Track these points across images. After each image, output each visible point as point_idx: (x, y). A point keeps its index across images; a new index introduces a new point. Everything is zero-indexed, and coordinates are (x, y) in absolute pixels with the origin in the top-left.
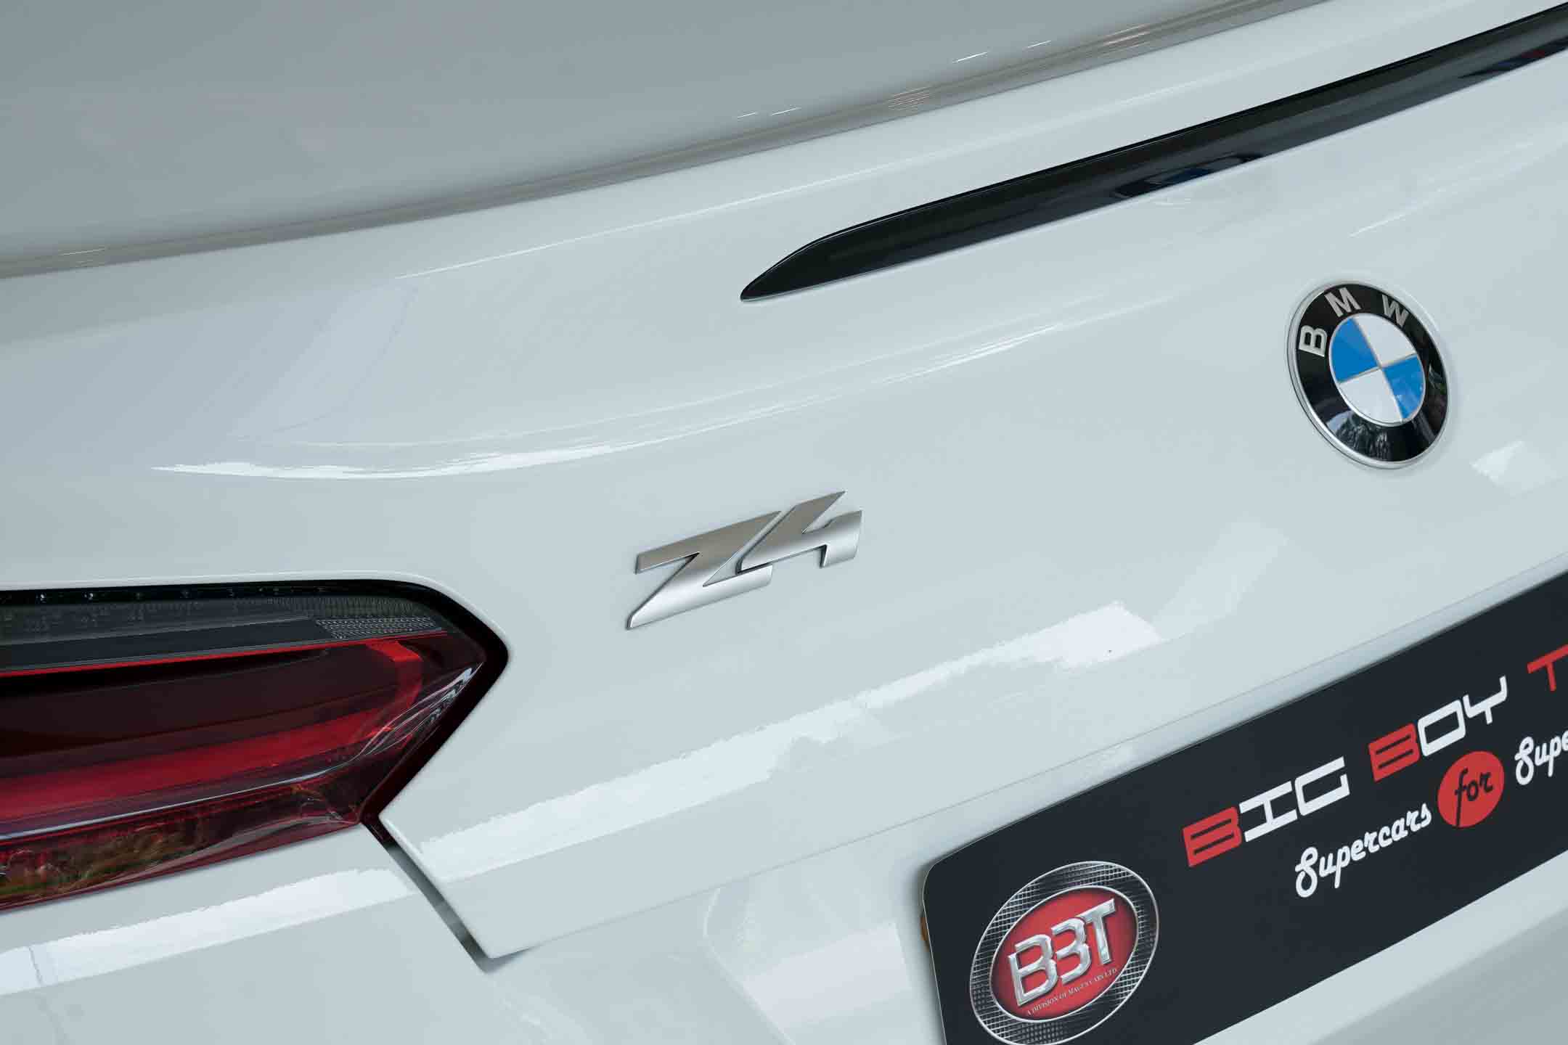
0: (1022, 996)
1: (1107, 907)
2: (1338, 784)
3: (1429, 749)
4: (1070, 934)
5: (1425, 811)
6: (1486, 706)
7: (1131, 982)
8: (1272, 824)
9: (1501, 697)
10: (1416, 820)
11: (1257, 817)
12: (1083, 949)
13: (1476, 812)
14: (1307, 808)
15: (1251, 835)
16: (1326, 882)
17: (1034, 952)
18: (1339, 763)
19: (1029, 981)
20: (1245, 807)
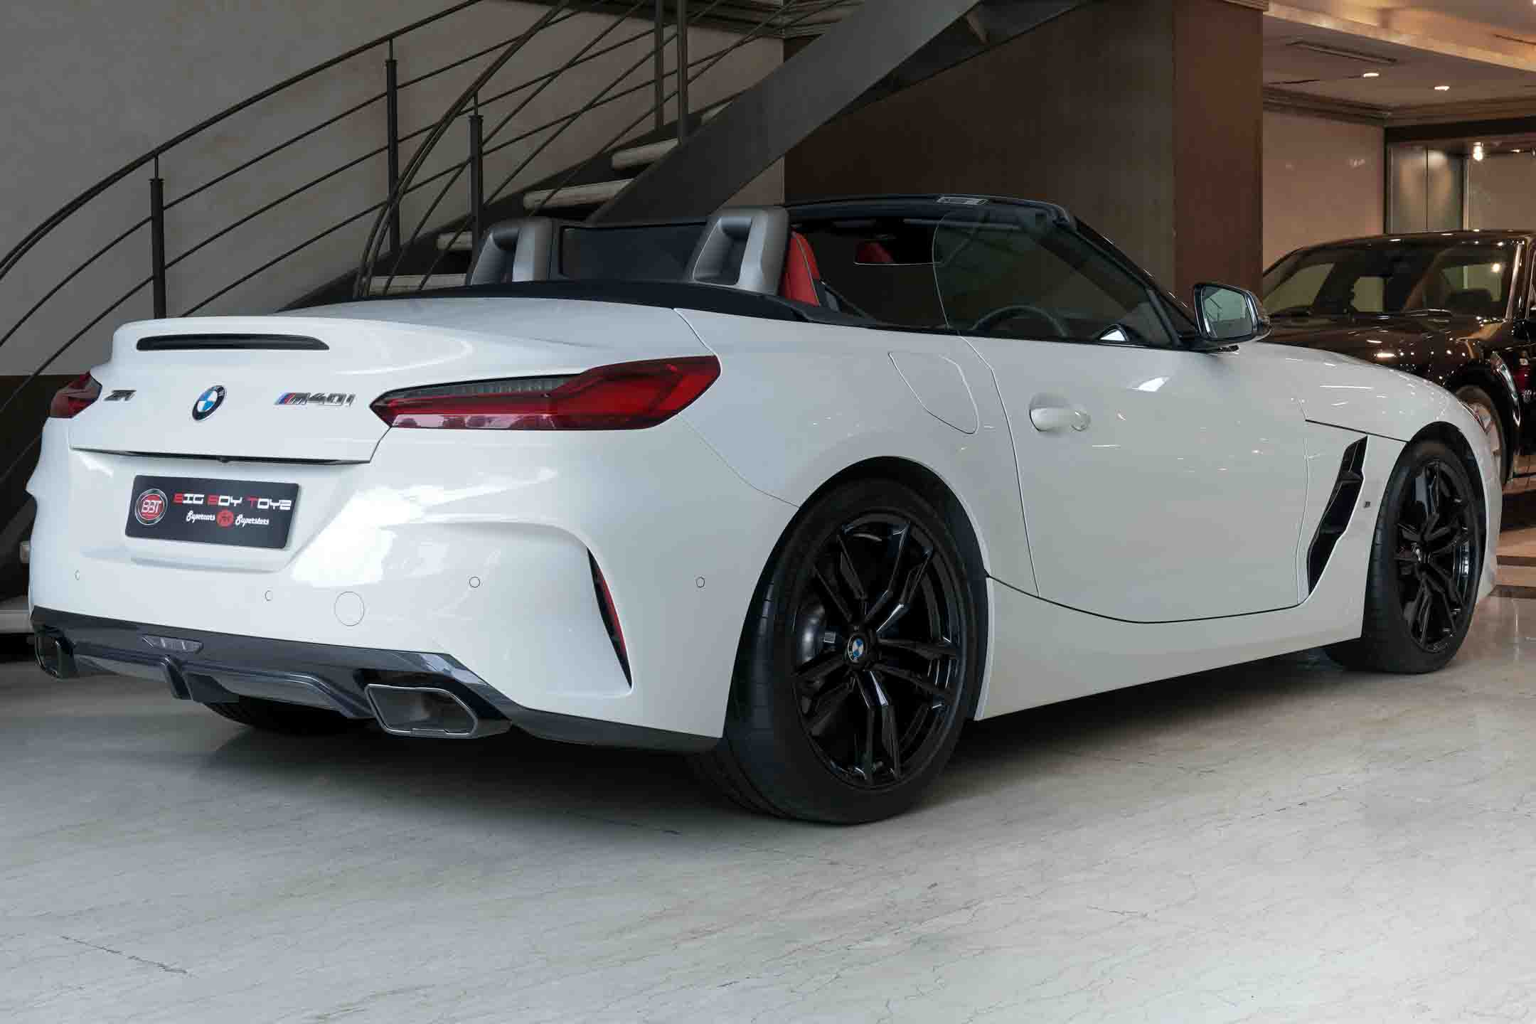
0: (143, 511)
1: (160, 502)
2: (201, 500)
3: (221, 504)
4: (152, 504)
5: (214, 517)
6: (236, 502)
7: (158, 520)
8: (188, 502)
9: (240, 501)
10: (211, 518)
11: (186, 498)
12: (154, 508)
13: (223, 524)
14: (195, 502)
15: (185, 502)
16: (192, 520)
17: (147, 504)
18: (203, 496)
19: (145, 509)
20: (186, 495)
